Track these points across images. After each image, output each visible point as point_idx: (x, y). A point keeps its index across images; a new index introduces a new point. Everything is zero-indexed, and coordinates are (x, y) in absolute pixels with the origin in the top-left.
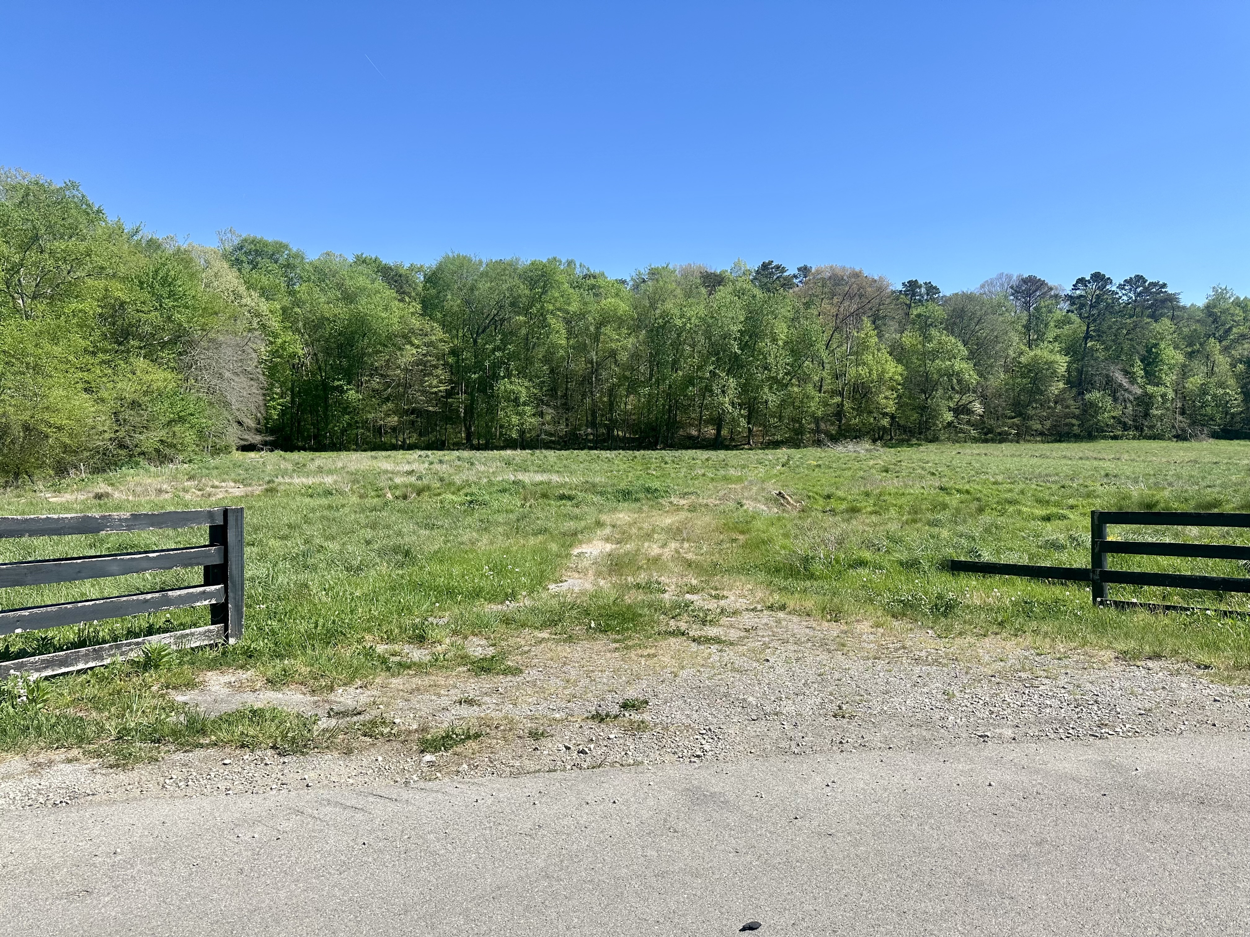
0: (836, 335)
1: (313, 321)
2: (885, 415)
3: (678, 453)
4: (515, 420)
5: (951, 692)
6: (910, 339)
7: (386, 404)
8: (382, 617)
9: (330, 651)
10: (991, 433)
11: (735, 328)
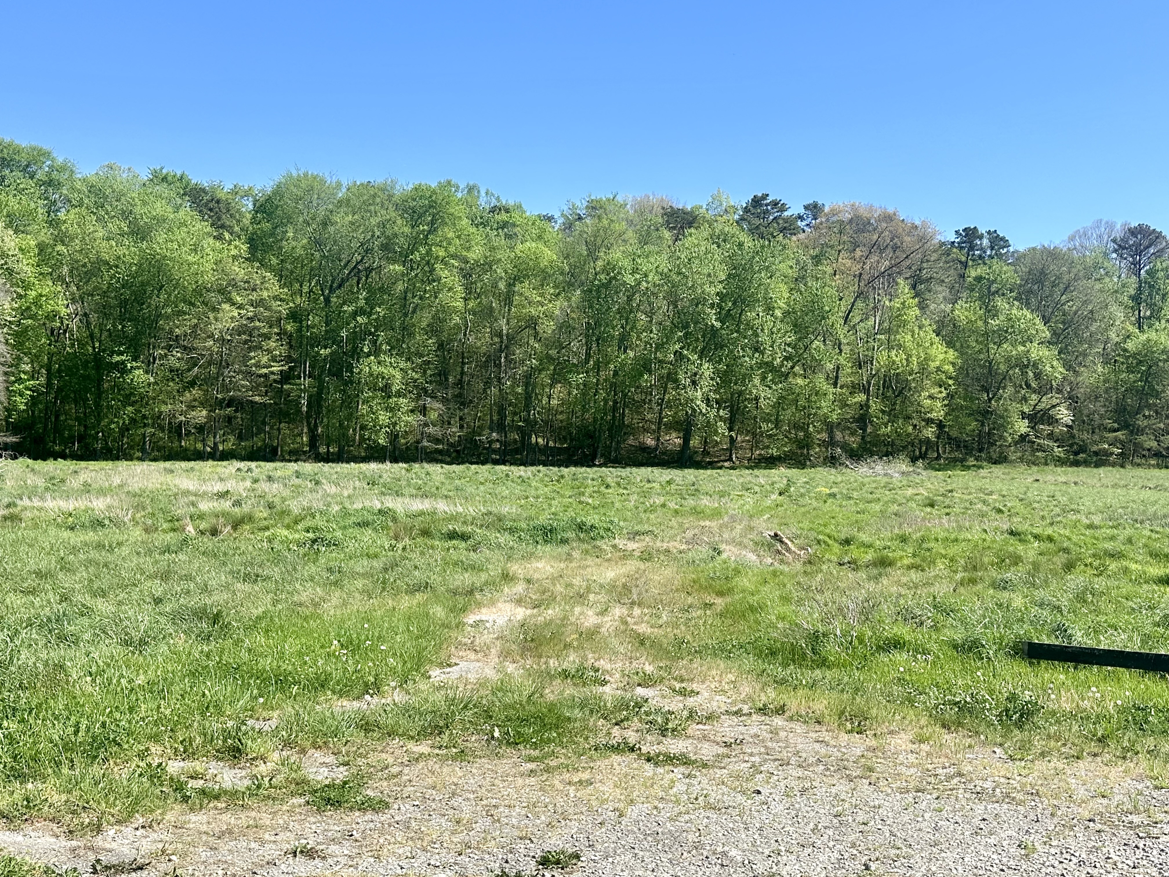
0: (860, 304)
1: (84, 265)
2: (929, 421)
3: (626, 472)
4: (384, 418)
5: (1030, 844)
6: (966, 313)
7: (190, 391)
8: (176, 718)
9: (96, 770)
10: (1084, 452)
11: (713, 290)
